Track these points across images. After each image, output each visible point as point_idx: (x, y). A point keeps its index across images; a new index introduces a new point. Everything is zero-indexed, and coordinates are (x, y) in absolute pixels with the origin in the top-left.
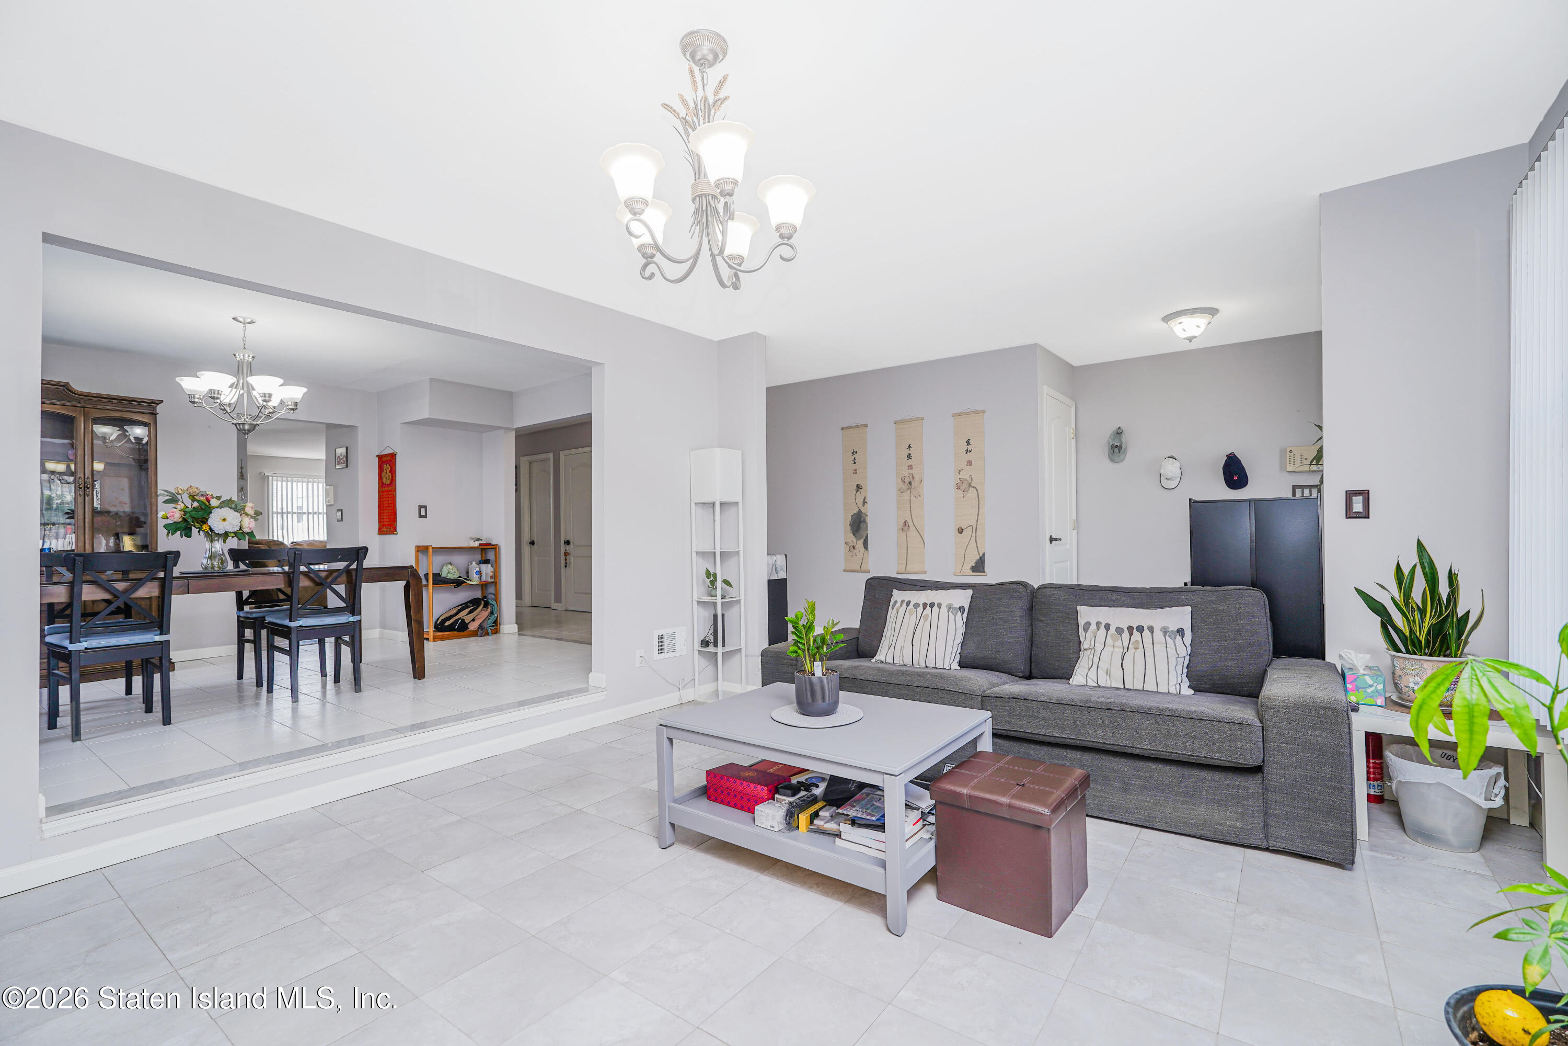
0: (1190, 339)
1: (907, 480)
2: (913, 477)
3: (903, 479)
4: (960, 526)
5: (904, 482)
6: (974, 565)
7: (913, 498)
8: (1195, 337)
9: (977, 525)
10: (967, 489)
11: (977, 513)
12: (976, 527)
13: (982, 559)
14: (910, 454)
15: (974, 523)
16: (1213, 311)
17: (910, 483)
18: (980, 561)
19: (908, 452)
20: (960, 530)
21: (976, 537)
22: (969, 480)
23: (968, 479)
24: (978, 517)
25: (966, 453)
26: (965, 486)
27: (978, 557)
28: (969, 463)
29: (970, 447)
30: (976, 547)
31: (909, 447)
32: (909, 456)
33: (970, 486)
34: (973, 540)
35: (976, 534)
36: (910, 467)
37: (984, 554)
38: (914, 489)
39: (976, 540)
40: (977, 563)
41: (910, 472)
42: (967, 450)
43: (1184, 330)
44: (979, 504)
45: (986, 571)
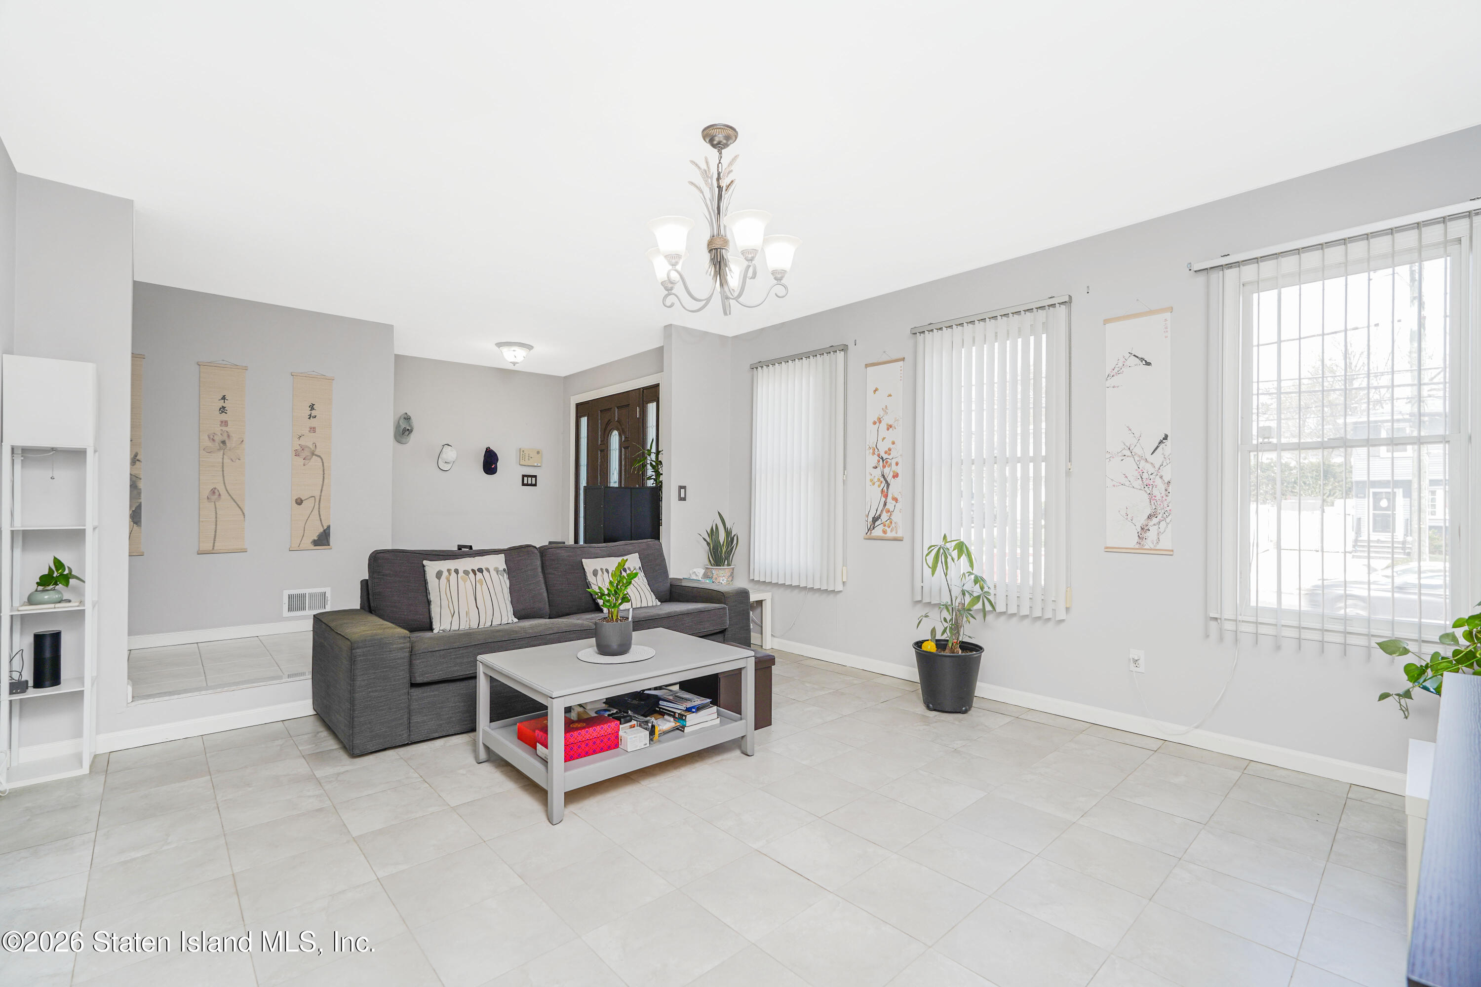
0: (514, 364)
1: (218, 438)
2: (228, 436)
3: (212, 437)
4: (299, 497)
5: (213, 440)
6: (316, 539)
7: (226, 460)
8: (518, 363)
9: (321, 496)
10: (309, 458)
11: (321, 483)
12: (320, 498)
13: (327, 532)
14: (224, 407)
15: (317, 493)
16: (530, 347)
17: (224, 442)
18: (324, 534)
19: (221, 403)
20: (299, 501)
21: (319, 508)
22: (313, 448)
23: (311, 447)
24: (322, 487)
25: (309, 418)
26: (307, 453)
27: (322, 530)
28: (313, 430)
29: (314, 413)
30: (319, 518)
31: (224, 398)
32: (223, 410)
33: (313, 454)
34: (316, 511)
35: (319, 505)
36: (225, 423)
37: (329, 527)
38: (230, 450)
39: (319, 511)
40: (320, 536)
41: (224, 429)
42: (310, 415)
43: (515, 357)
44: (324, 474)
45: (331, 544)
